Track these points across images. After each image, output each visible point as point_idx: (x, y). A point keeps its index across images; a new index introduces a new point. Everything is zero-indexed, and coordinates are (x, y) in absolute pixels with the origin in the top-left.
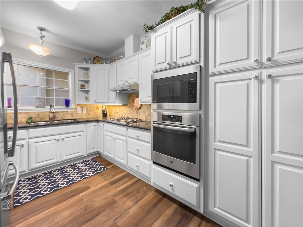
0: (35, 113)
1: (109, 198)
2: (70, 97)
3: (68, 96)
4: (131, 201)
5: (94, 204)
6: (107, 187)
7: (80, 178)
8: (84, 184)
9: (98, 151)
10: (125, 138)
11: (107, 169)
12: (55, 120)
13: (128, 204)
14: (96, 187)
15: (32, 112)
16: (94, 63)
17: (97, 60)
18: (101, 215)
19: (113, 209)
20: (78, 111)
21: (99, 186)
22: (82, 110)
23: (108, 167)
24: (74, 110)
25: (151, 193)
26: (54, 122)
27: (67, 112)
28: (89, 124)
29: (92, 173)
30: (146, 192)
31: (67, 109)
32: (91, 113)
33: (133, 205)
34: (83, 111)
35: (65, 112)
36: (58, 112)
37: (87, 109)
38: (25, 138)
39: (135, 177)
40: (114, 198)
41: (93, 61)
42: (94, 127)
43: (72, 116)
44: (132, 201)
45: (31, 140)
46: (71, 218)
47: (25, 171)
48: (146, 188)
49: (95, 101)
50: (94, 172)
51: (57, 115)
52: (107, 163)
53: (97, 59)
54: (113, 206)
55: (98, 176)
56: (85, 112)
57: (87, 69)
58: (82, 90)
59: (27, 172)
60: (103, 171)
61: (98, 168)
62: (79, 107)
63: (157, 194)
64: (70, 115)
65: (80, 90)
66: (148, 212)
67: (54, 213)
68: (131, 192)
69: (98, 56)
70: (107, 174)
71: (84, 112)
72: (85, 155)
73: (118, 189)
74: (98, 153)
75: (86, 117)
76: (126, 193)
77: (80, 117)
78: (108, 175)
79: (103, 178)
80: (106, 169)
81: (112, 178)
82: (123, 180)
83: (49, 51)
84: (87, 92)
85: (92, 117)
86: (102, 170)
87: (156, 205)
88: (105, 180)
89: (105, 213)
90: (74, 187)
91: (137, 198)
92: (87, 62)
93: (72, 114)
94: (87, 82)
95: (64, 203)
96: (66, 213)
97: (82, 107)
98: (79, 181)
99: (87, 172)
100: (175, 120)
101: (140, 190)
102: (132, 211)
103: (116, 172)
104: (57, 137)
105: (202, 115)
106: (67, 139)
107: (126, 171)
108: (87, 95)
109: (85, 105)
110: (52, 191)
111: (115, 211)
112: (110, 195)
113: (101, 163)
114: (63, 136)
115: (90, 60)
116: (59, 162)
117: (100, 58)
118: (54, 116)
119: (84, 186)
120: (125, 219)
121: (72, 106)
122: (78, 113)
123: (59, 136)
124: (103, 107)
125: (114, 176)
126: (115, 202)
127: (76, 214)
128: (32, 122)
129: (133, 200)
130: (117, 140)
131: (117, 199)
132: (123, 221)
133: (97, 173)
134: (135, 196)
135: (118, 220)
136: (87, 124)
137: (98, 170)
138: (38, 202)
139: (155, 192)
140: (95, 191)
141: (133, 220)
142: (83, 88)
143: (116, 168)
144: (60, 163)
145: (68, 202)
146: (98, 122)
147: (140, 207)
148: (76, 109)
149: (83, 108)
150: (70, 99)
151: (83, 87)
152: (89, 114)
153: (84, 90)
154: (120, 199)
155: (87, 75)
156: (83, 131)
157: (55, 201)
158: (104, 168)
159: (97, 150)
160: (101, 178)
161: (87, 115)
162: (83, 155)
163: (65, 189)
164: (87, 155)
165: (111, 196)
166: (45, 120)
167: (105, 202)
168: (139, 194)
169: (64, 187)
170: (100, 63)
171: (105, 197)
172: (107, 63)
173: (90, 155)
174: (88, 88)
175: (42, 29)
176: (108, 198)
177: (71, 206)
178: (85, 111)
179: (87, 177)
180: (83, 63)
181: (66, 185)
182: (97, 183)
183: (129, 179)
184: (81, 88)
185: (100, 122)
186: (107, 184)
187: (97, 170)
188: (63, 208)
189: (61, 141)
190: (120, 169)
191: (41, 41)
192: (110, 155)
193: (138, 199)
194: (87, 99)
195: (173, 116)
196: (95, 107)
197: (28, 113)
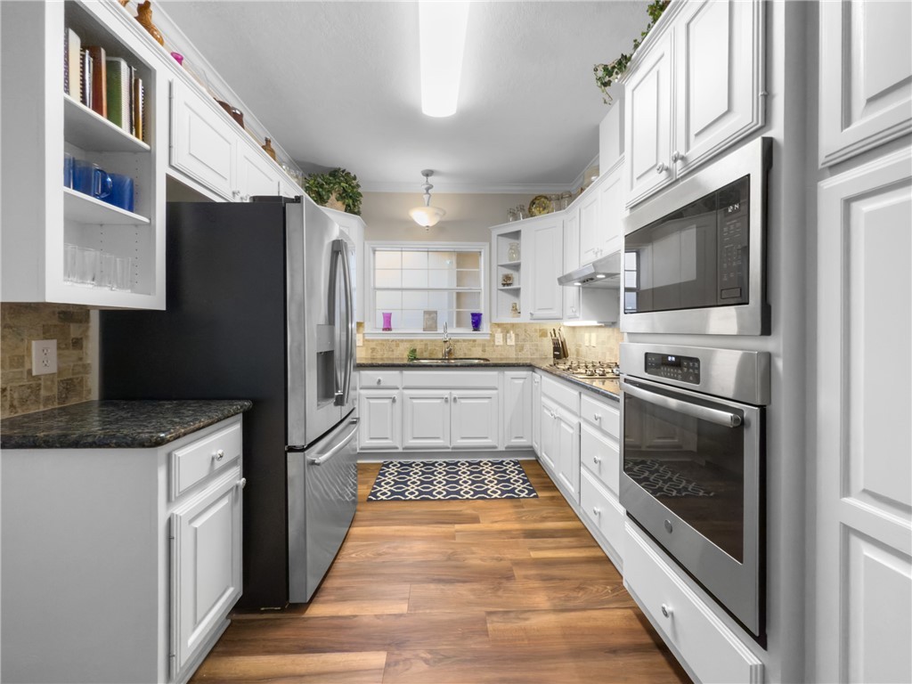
0: (422, 341)
1: (502, 562)
2: (482, 309)
3: (479, 307)
4: (546, 598)
5: (468, 556)
6: (512, 538)
7: (472, 493)
8: (474, 508)
9: (532, 447)
10: (575, 420)
11: (536, 497)
12: (453, 357)
13: (537, 600)
14: (491, 525)
15: (417, 340)
16: (532, 215)
17: (540, 206)
18: (469, 586)
19: (498, 590)
20: (496, 340)
21: (497, 526)
22: (505, 339)
23: (540, 494)
24: (488, 338)
25: (619, 612)
26: (449, 361)
27: (474, 341)
28: (510, 373)
29: (499, 492)
30: (603, 602)
31: (477, 336)
32: (528, 346)
33: (547, 611)
34: (508, 340)
35: (470, 340)
36: (458, 341)
37: (517, 335)
38: (399, 386)
39: (599, 546)
40: (514, 568)
41: (530, 209)
42: (521, 381)
43: (484, 351)
44: (550, 599)
45: (406, 392)
46: (420, 558)
47: (397, 448)
48: (613, 591)
49: (531, 314)
50: (503, 492)
51: (457, 346)
52: (545, 483)
53: (537, 204)
54: (500, 583)
55: (509, 503)
56: (513, 343)
57: (517, 235)
58: (506, 287)
59: (400, 450)
60: (524, 497)
61: (519, 486)
62: (499, 330)
63: (638, 625)
64: (480, 349)
65: (501, 290)
66: (577, 654)
67: (404, 537)
68: (563, 579)
69: (541, 193)
70: (532, 509)
71: (509, 343)
72: (501, 448)
73: (534, 554)
74: (531, 451)
75: (515, 356)
76: (545, 572)
77: (501, 355)
78: (529, 511)
79: (517, 513)
80: (534, 497)
81: (535, 521)
82: (559, 540)
83: (437, 214)
84: (517, 292)
85: (529, 356)
86: (523, 495)
87: (614, 651)
88: (519, 520)
89: (476, 586)
90: (454, 507)
91: (568, 599)
92: (516, 218)
93: (484, 346)
94: (517, 267)
95: (424, 528)
96: (419, 546)
97: (506, 329)
98: (467, 498)
99: (492, 487)
100: (680, 372)
101: (592, 585)
102: (537, 622)
103: (553, 513)
104: (446, 393)
105: (778, 356)
106: (463, 401)
107: (580, 520)
108: (516, 301)
109: (513, 326)
110: (418, 498)
111: (500, 597)
112: (509, 556)
113: (530, 479)
114: (456, 393)
115: (522, 209)
116: (448, 448)
117: (546, 198)
118: (450, 350)
119: (469, 511)
120: (509, 626)
121: (485, 326)
122: (497, 344)
123: (448, 392)
124: (554, 330)
125: (544, 519)
126: (510, 578)
127: (431, 557)
128: (415, 359)
129: (554, 598)
130: (563, 425)
131: (518, 572)
132: (501, 626)
133: (510, 496)
134: (566, 593)
135: (495, 618)
136: (506, 372)
137: (516, 491)
138: (395, 506)
139: (634, 617)
140: (483, 533)
141: (526, 642)
142: (508, 285)
143: (559, 501)
144: (450, 450)
145: (431, 529)
146: (534, 371)
147: (562, 627)
148: (492, 335)
149: (508, 332)
150: (482, 312)
151: (507, 281)
152: (522, 349)
153: (509, 287)
154: (527, 577)
155: (516, 250)
156: (496, 389)
157: (414, 517)
158: (531, 492)
159: (529, 444)
160: (511, 511)
161: (516, 351)
162: (495, 447)
163: (438, 503)
164: (504, 449)
165: (511, 560)
166: (436, 357)
167: (490, 564)
168: (580, 595)
169: (439, 499)
170: (546, 211)
171: (496, 556)
172: (560, 208)
173: (511, 451)
174: (519, 284)
175: (428, 174)
176: (501, 560)
177: (432, 539)
178: (512, 341)
179: (486, 498)
180: (508, 221)
181: (444, 496)
182: (497, 518)
183: (575, 544)
184: (504, 285)
185: (536, 370)
186: (517, 530)
187: (512, 491)
188: (420, 534)
189: (452, 403)
190: (568, 510)
191: (426, 197)
192: (550, 461)
193: (571, 604)
194: (516, 310)
195: (676, 357)
196: (536, 331)
197: (412, 341)
